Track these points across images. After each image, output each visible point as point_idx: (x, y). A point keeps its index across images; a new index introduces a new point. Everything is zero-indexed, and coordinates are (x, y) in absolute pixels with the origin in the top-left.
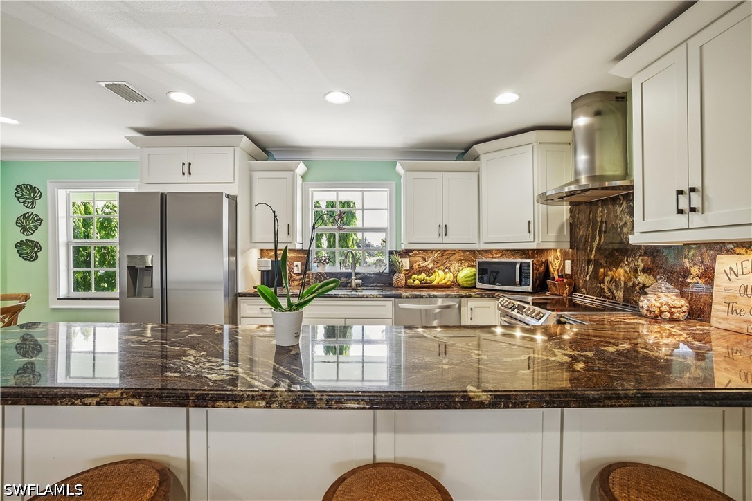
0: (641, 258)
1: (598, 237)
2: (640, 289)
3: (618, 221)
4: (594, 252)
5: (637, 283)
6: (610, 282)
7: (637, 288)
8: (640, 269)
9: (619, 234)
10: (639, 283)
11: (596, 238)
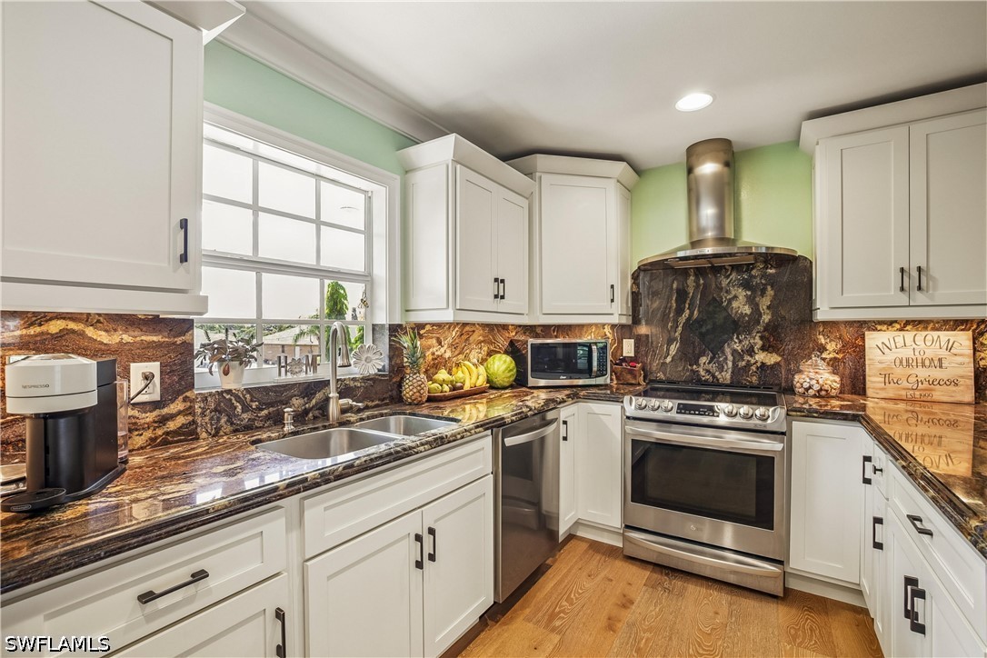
0: (759, 335)
1: (687, 311)
2: (757, 368)
3: (723, 294)
4: (680, 328)
5: (753, 361)
6: (709, 363)
7: (754, 368)
8: (758, 346)
9: (726, 309)
10: (757, 362)
11: (684, 311)
